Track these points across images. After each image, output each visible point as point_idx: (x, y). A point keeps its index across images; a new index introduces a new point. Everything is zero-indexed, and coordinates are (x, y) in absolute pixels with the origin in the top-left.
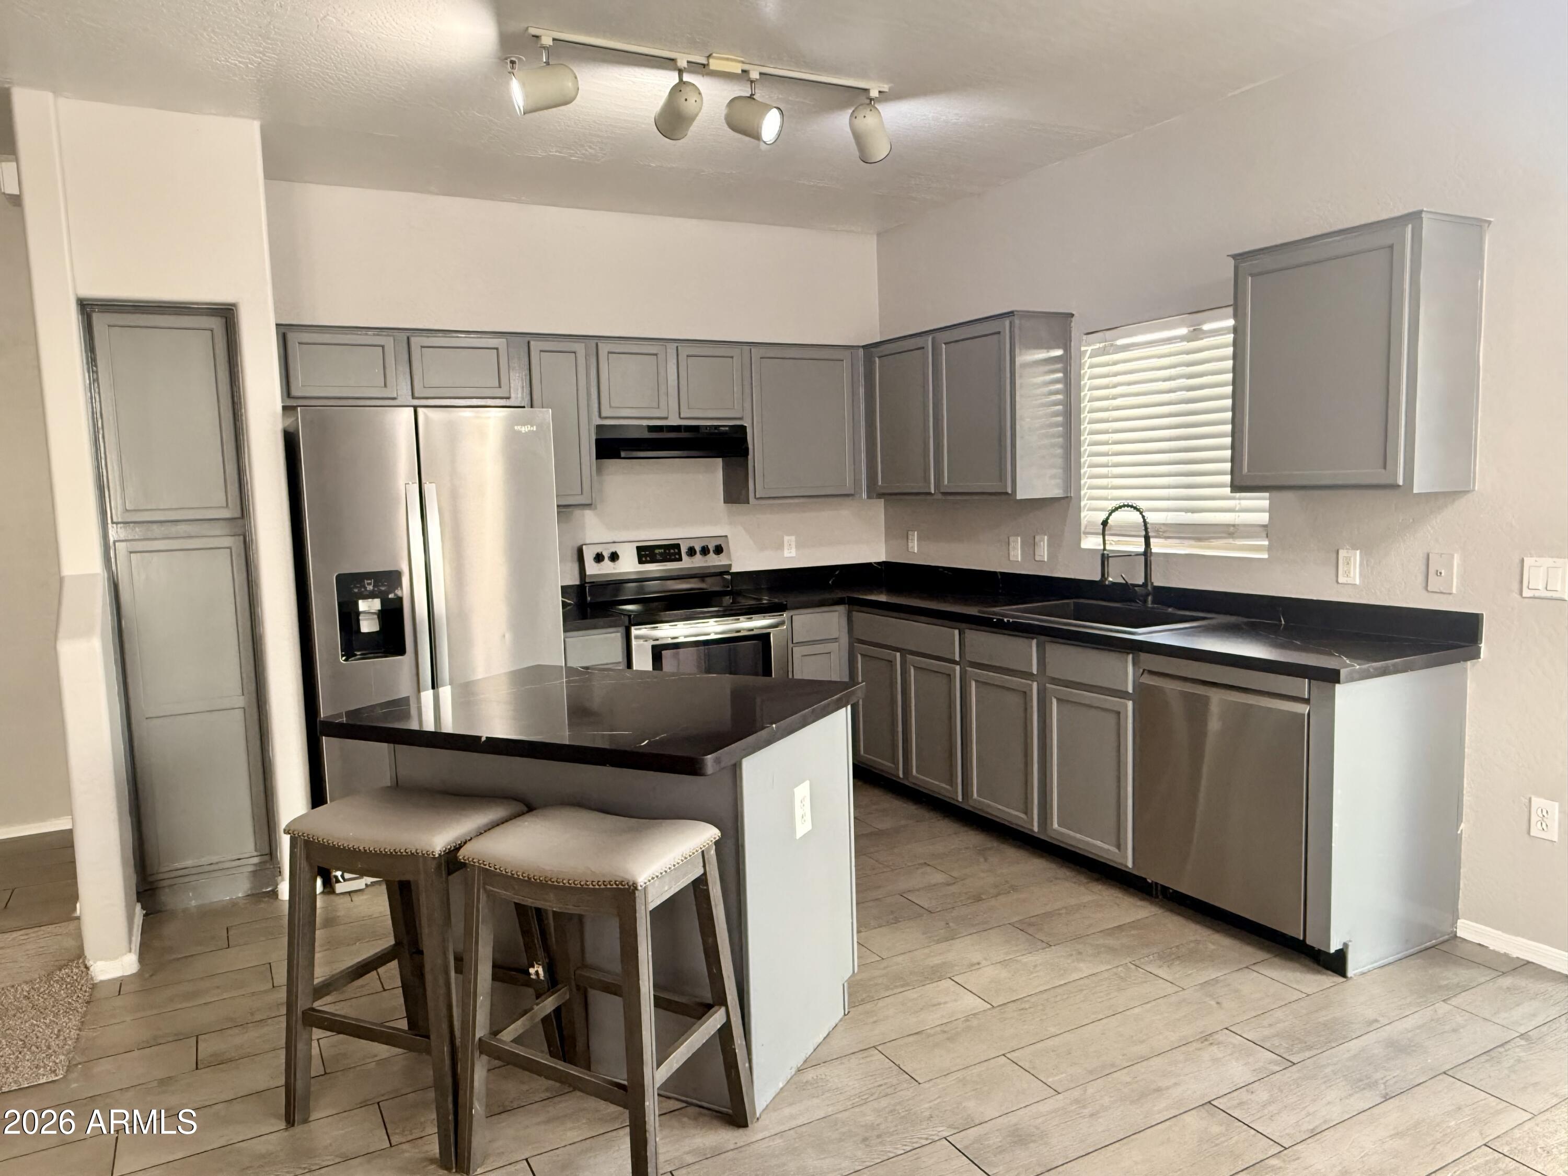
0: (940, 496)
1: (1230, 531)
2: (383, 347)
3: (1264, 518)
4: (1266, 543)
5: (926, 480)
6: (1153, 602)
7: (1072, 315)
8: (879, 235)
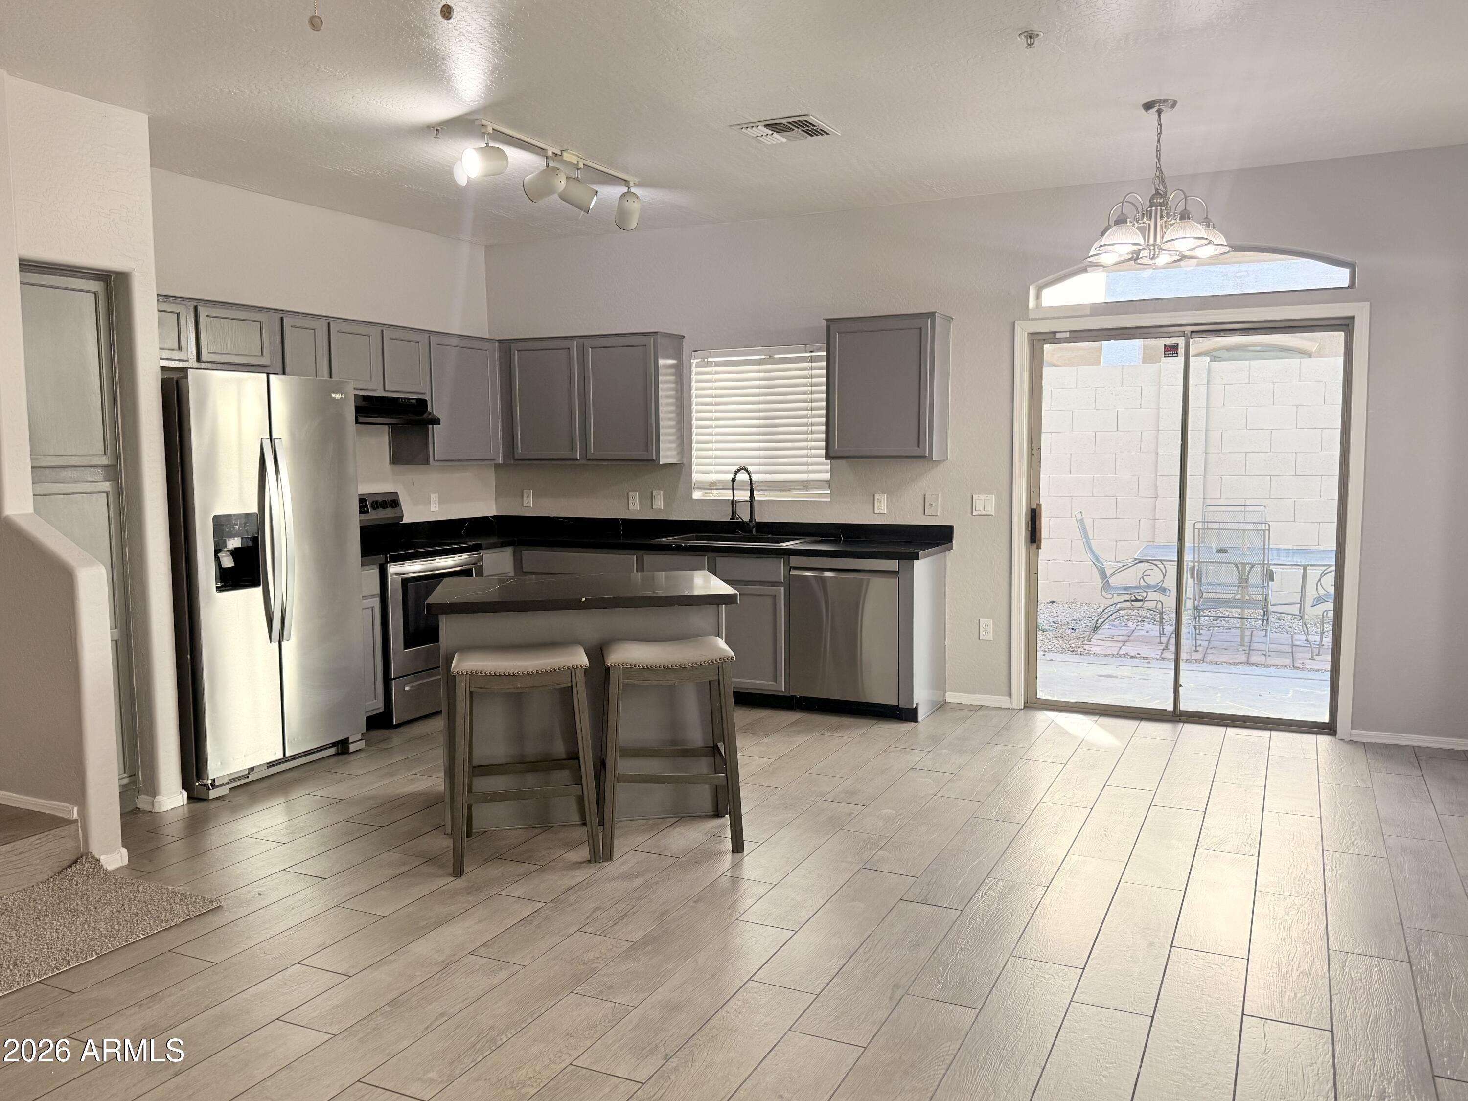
0: (584, 462)
1: (805, 485)
2: (178, 314)
3: (827, 476)
4: (829, 492)
5: (572, 449)
6: (757, 532)
7: (684, 337)
8: (487, 247)
